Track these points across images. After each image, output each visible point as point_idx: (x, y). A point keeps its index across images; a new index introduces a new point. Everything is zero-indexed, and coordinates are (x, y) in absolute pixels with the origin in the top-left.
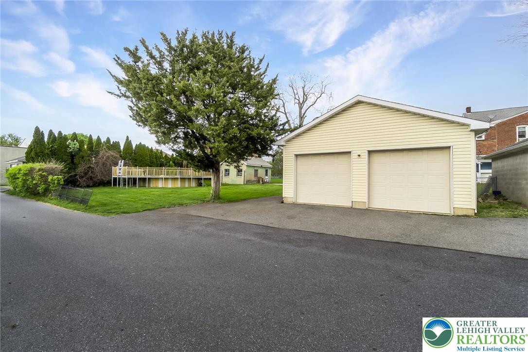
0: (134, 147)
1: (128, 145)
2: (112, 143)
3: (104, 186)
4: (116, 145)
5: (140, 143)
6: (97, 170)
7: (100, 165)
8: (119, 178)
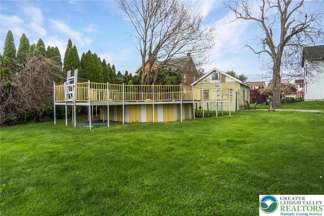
0: (80, 56)
1: (71, 53)
2: (46, 50)
3: (38, 121)
4: (54, 53)
5: (89, 52)
6: (24, 91)
7: (29, 82)
8: (70, 107)
